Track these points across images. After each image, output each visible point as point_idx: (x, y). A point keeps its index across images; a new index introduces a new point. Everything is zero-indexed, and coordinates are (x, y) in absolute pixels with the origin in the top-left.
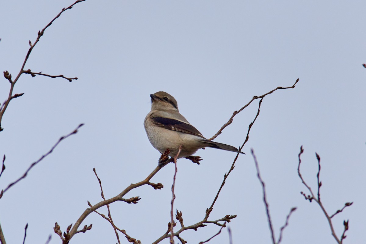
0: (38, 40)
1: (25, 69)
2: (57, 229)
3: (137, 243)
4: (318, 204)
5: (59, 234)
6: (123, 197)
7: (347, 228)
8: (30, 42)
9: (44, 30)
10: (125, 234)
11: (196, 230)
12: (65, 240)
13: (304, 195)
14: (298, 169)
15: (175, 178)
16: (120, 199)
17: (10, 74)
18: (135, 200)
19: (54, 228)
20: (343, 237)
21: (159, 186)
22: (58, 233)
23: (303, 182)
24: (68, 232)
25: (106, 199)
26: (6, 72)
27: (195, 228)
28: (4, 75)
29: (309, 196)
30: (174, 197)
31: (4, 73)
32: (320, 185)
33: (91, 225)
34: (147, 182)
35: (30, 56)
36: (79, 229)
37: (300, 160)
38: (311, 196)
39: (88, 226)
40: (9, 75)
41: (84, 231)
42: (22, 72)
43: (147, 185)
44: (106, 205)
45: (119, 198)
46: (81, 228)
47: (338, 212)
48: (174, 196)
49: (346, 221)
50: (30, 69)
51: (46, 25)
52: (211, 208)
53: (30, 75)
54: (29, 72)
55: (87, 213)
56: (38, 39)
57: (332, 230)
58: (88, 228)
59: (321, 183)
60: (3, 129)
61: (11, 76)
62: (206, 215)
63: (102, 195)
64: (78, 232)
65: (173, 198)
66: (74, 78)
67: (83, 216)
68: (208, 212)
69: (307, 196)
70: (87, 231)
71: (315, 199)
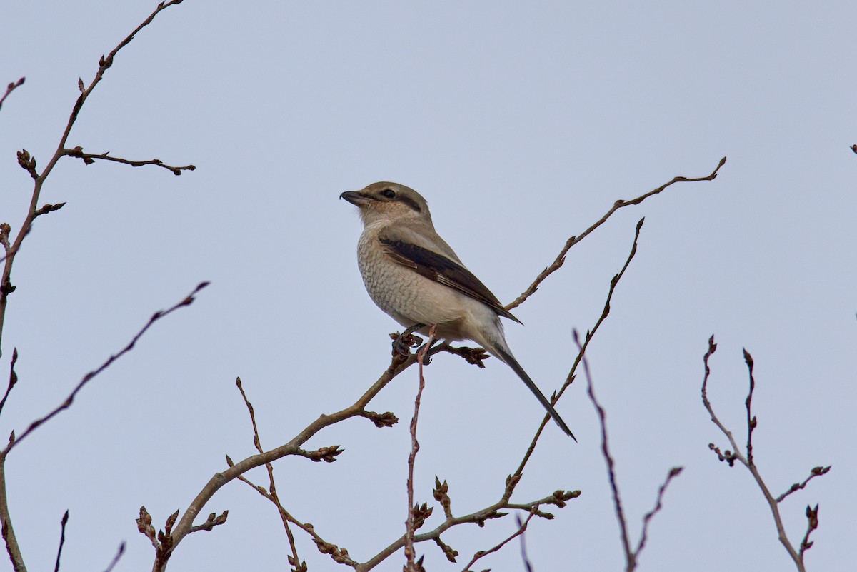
0: (99, 78)
1: (69, 146)
2: (144, 522)
3: (340, 555)
4: (747, 470)
5: (149, 534)
6: (302, 447)
7: (814, 525)
8: (81, 83)
9: (113, 53)
10: (313, 534)
11: (482, 524)
12: (161, 548)
13: (717, 451)
14: (703, 390)
15: (418, 403)
16: (296, 452)
17: (33, 158)
18: (330, 454)
19: (137, 520)
20: (806, 545)
21: (388, 421)
22: (147, 532)
23: (714, 420)
24: (168, 530)
25: (265, 451)
26: (22, 152)
27: (479, 520)
28: (18, 160)
29: (728, 453)
30: (416, 448)
31: (19, 154)
32: (752, 425)
33: (226, 513)
34: (359, 410)
35: (79, 115)
36: (196, 523)
37: (707, 369)
38: (732, 452)
39: (217, 516)
40: (30, 161)
41: (208, 527)
42: (61, 152)
43: (359, 416)
44: (265, 465)
45: (293, 450)
46: (201, 519)
47: (795, 488)
48: (416, 446)
49: (813, 508)
50: (82, 146)
51: (119, 42)
52: (519, 474)
53: (81, 160)
54: (77, 153)
55: (216, 485)
56: (99, 76)
57: (780, 529)
58: (217, 520)
59: (755, 419)
60: (14, 288)
61: (34, 162)
62: (506, 490)
63: (256, 441)
64: (195, 531)
65: (413, 449)
66: (187, 166)
67: (207, 492)
68: (512, 482)
69: (723, 454)
70: (215, 527)
71: (742, 460)
